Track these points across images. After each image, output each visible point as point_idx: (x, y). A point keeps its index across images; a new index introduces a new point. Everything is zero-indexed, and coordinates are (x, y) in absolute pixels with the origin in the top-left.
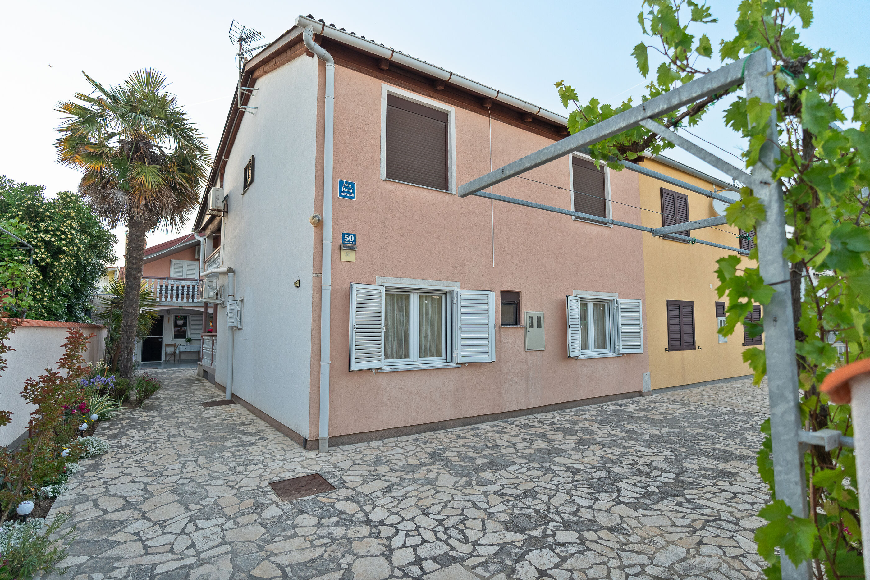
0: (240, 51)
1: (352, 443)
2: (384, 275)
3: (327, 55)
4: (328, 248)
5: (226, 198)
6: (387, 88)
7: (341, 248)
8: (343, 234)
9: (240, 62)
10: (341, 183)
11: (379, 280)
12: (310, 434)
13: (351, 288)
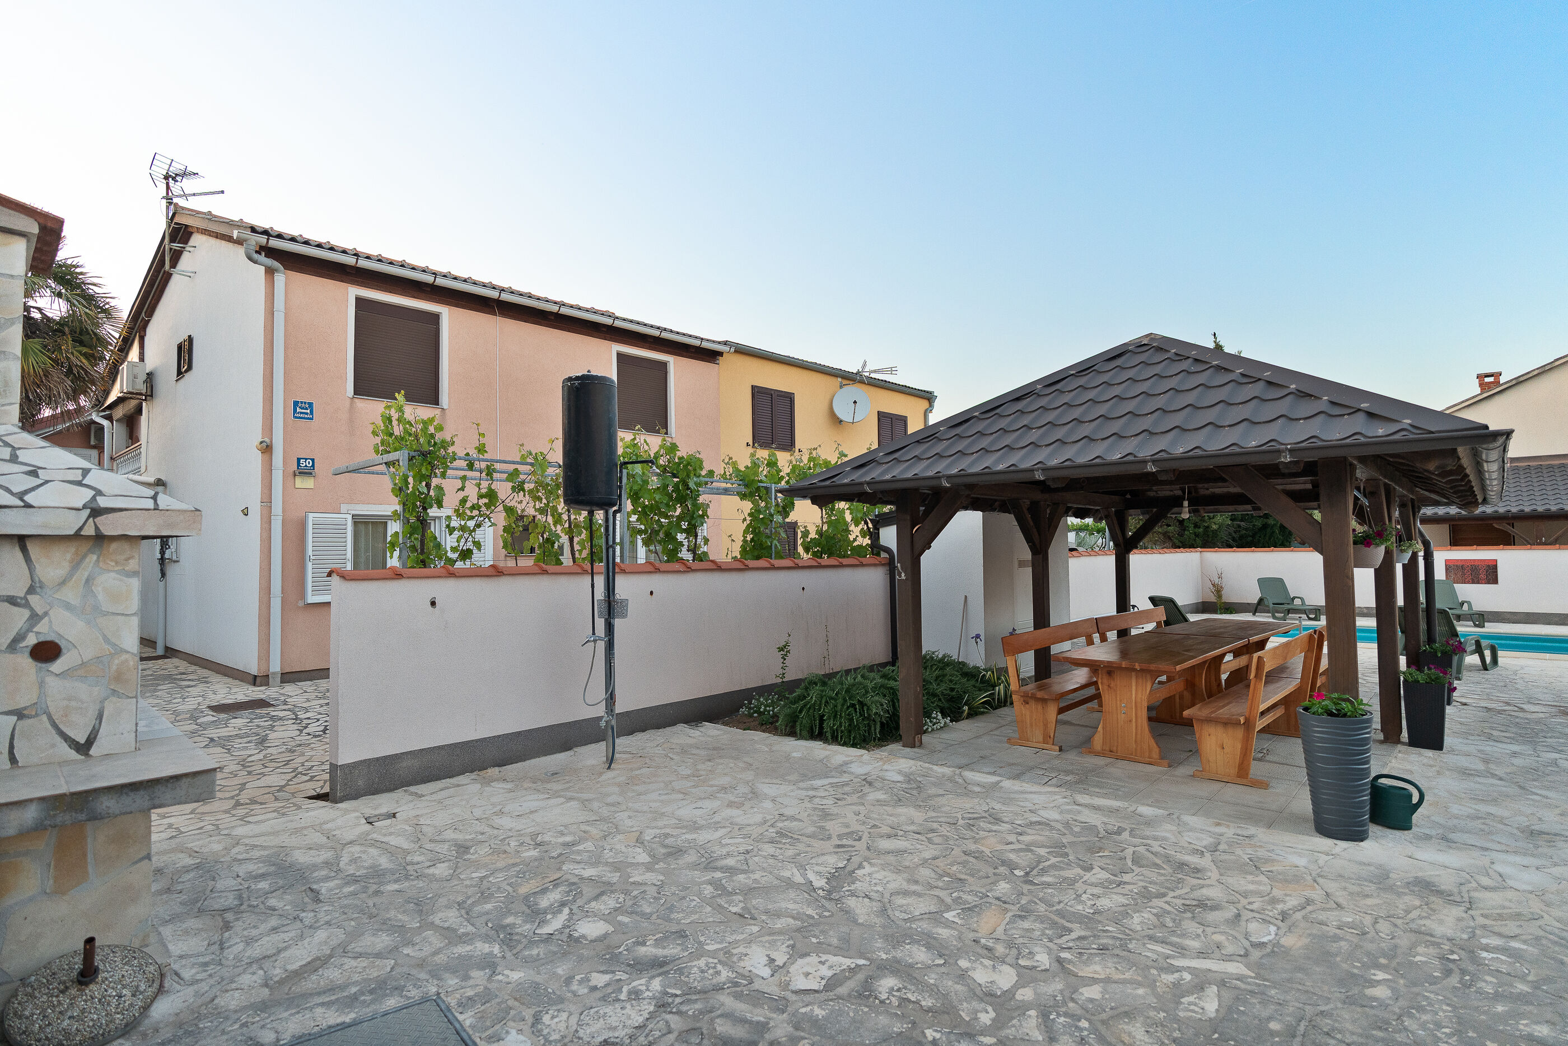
0: (168, 194)
1: (311, 680)
2: (351, 502)
3: (276, 264)
4: (278, 477)
5: (150, 376)
6: (355, 291)
7: (295, 475)
8: (299, 460)
9: (168, 208)
10: (296, 403)
11: (344, 508)
12: (259, 670)
13: (305, 518)
